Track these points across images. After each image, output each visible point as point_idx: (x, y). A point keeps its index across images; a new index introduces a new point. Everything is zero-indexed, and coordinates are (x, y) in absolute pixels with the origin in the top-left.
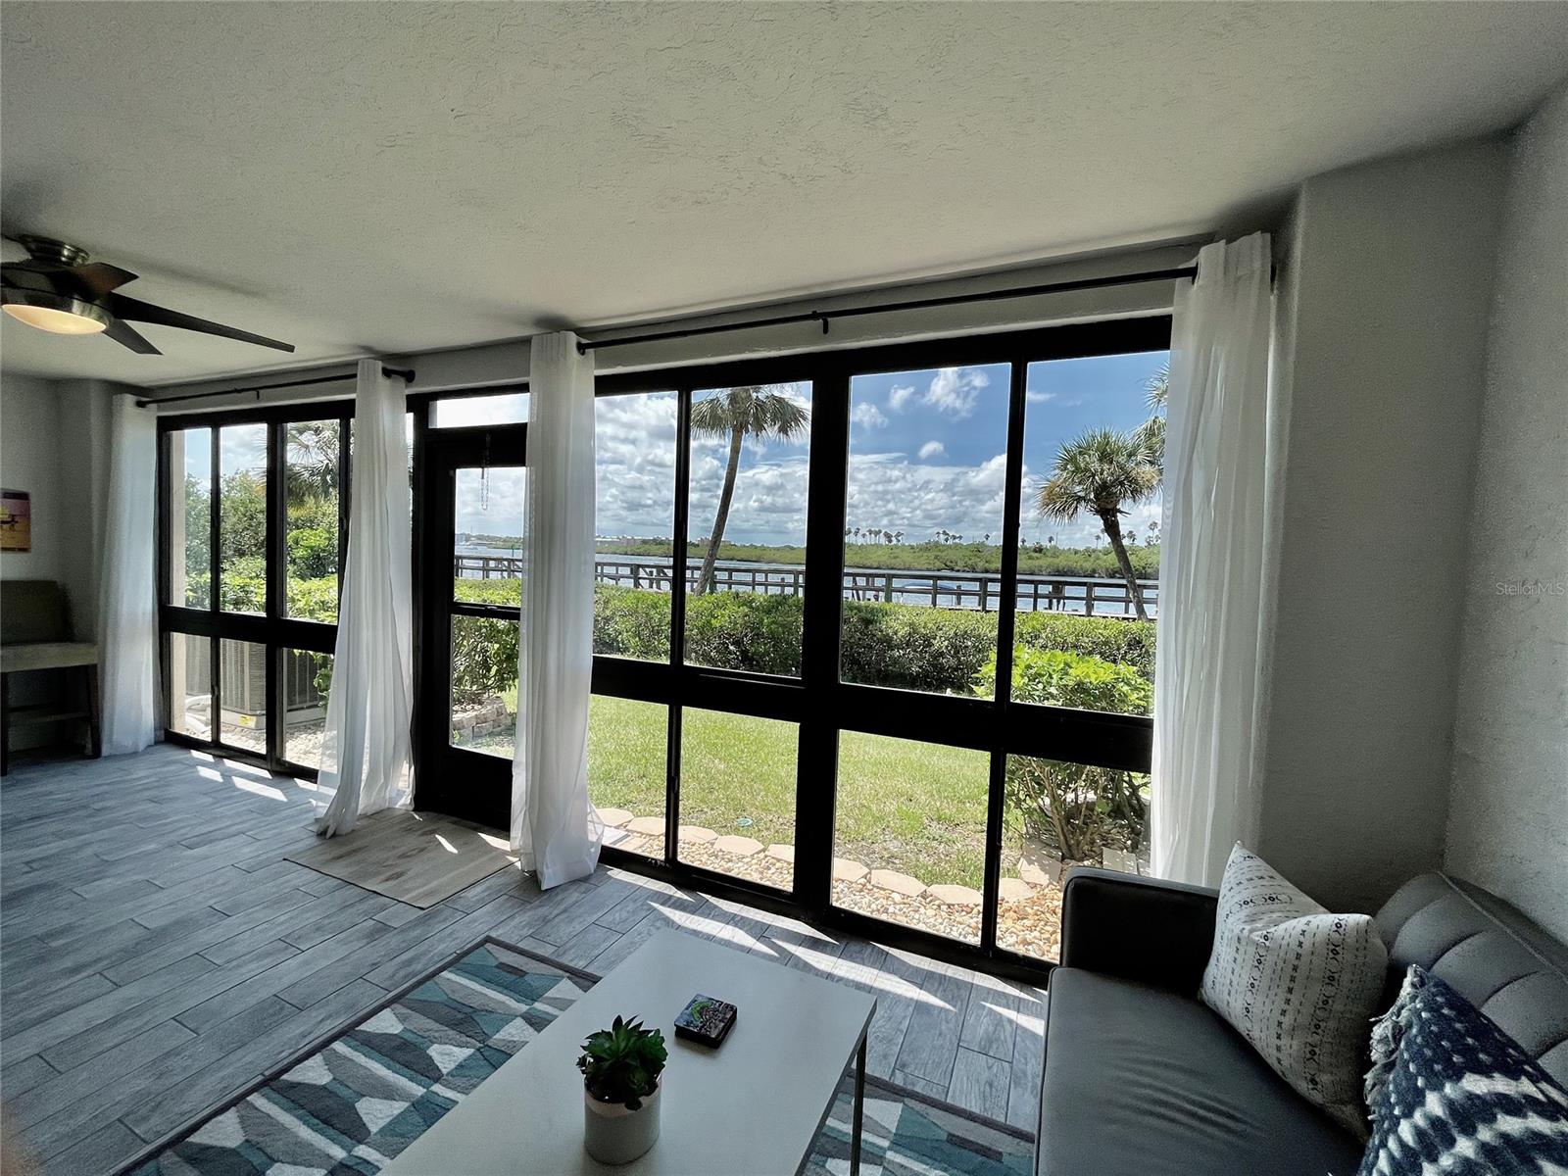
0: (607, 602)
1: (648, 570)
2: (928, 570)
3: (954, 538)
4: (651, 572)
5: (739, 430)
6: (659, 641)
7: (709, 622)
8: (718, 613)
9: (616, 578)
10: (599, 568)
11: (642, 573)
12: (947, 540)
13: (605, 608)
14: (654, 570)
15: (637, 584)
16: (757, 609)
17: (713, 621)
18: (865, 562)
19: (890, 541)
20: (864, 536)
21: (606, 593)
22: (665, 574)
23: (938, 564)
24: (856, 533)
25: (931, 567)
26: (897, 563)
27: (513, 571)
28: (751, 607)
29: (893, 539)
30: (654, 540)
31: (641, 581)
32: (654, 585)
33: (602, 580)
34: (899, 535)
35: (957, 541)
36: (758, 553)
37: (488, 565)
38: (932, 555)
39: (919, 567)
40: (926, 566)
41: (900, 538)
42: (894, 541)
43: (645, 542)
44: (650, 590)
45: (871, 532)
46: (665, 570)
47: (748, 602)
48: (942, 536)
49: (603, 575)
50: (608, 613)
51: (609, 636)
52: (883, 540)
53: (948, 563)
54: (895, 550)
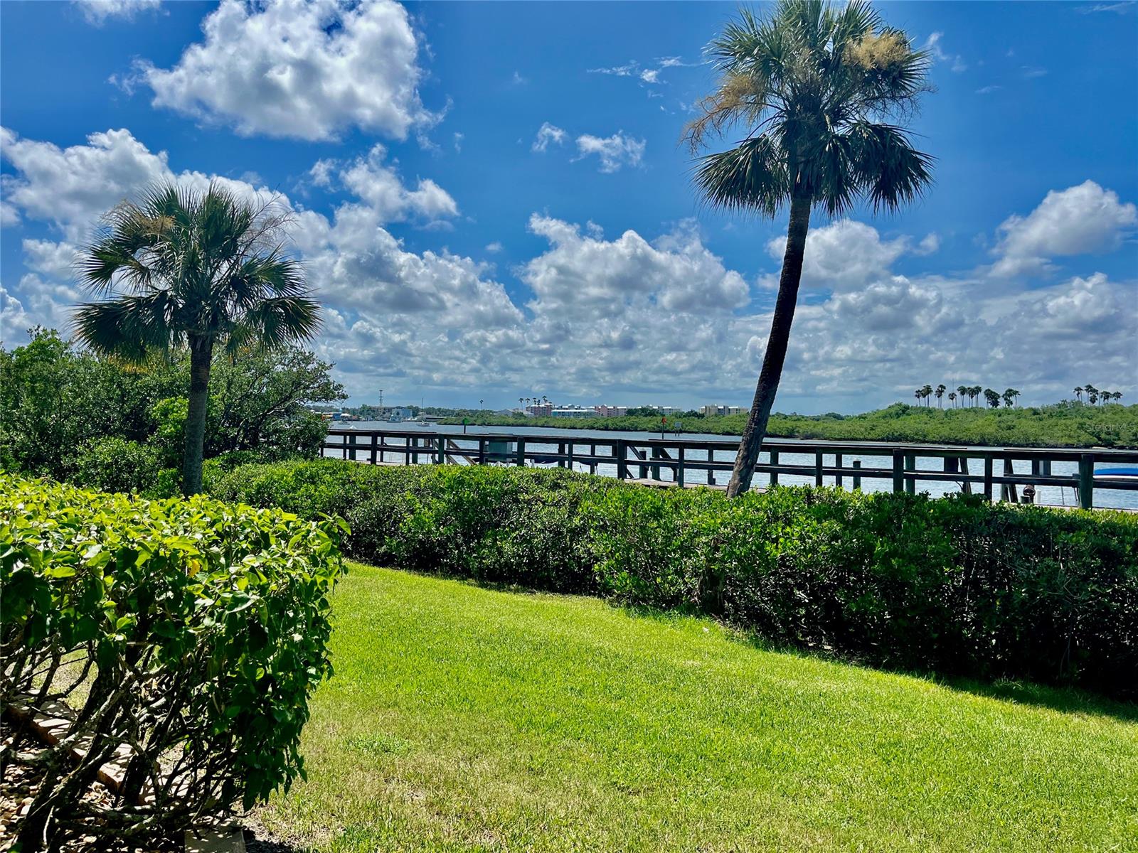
0: (575, 504)
1: (639, 449)
2: (1067, 446)
3: (1107, 395)
4: (643, 455)
5: (803, 195)
6: (664, 576)
7: (761, 547)
8: (777, 529)
9: (592, 461)
10: (567, 446)
11: (631, 456)
12: (1093, 400)
13: (572, 513)
14: (649, 451)
15: (623, 473)
16: (855, 524)
17: (769, 547)
18: (959, 436)
19: (995, 403)
20: (952, 396)
21: (574, 487)
22: (666, 456)
23: (1085, 437)
24: (940, 393)
25: (1074, 441)
26: (1015, 435)
27: (448, 453)
28: (842, 520)
29: (1001, 400)
30: (643, 410)
31: (629, 467)
32: (650, 473)
33: (570, 466)
34: (1010, 393)
35: (1112, 400)
36: (789, 424)
37: (415, 443)
38: (1073, 423)
39: (1052, 442)
40: (1065, 440)
41: (1012, 399)
42: (1002, 404)
43: (630, 412)
44: (644, 481)
45: (963, 391)
46: (667, 450)
47: (836, 509)
48: (1084, 393)
49: (572, 458)
50: (577, 521)
51: (579, 563)
52: (982, 401)
53: (1103, 436)
54: (1005, 417)
